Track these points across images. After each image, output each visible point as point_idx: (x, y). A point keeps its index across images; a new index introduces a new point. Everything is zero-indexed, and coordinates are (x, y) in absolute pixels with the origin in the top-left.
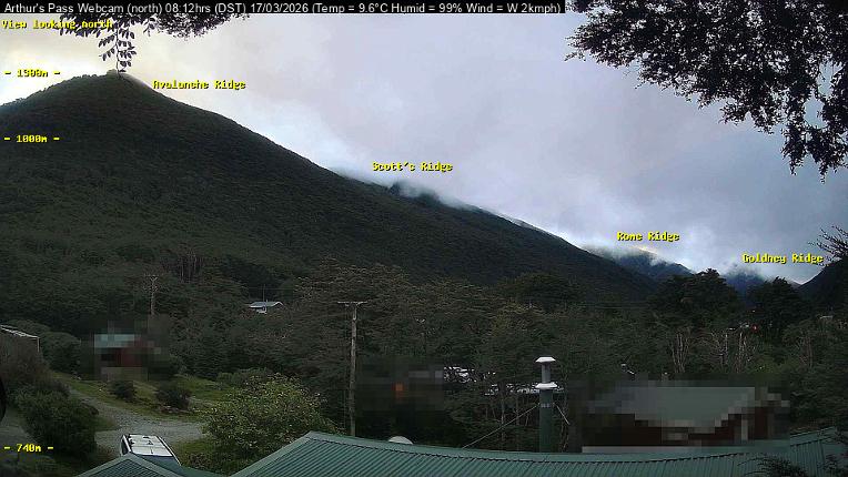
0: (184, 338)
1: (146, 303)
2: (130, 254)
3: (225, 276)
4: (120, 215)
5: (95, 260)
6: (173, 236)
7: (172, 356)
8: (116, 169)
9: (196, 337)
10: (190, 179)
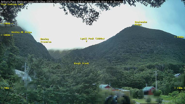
0: (162, 86)
1: (155, 78)
2: (150, 67)
3: (170, 69)
4: (146, 58)
5: (142, 70)
6: (158, 61)
7: (160, 91)
8: (143, 47)
9: (165, 85)
10: (159, 47)
